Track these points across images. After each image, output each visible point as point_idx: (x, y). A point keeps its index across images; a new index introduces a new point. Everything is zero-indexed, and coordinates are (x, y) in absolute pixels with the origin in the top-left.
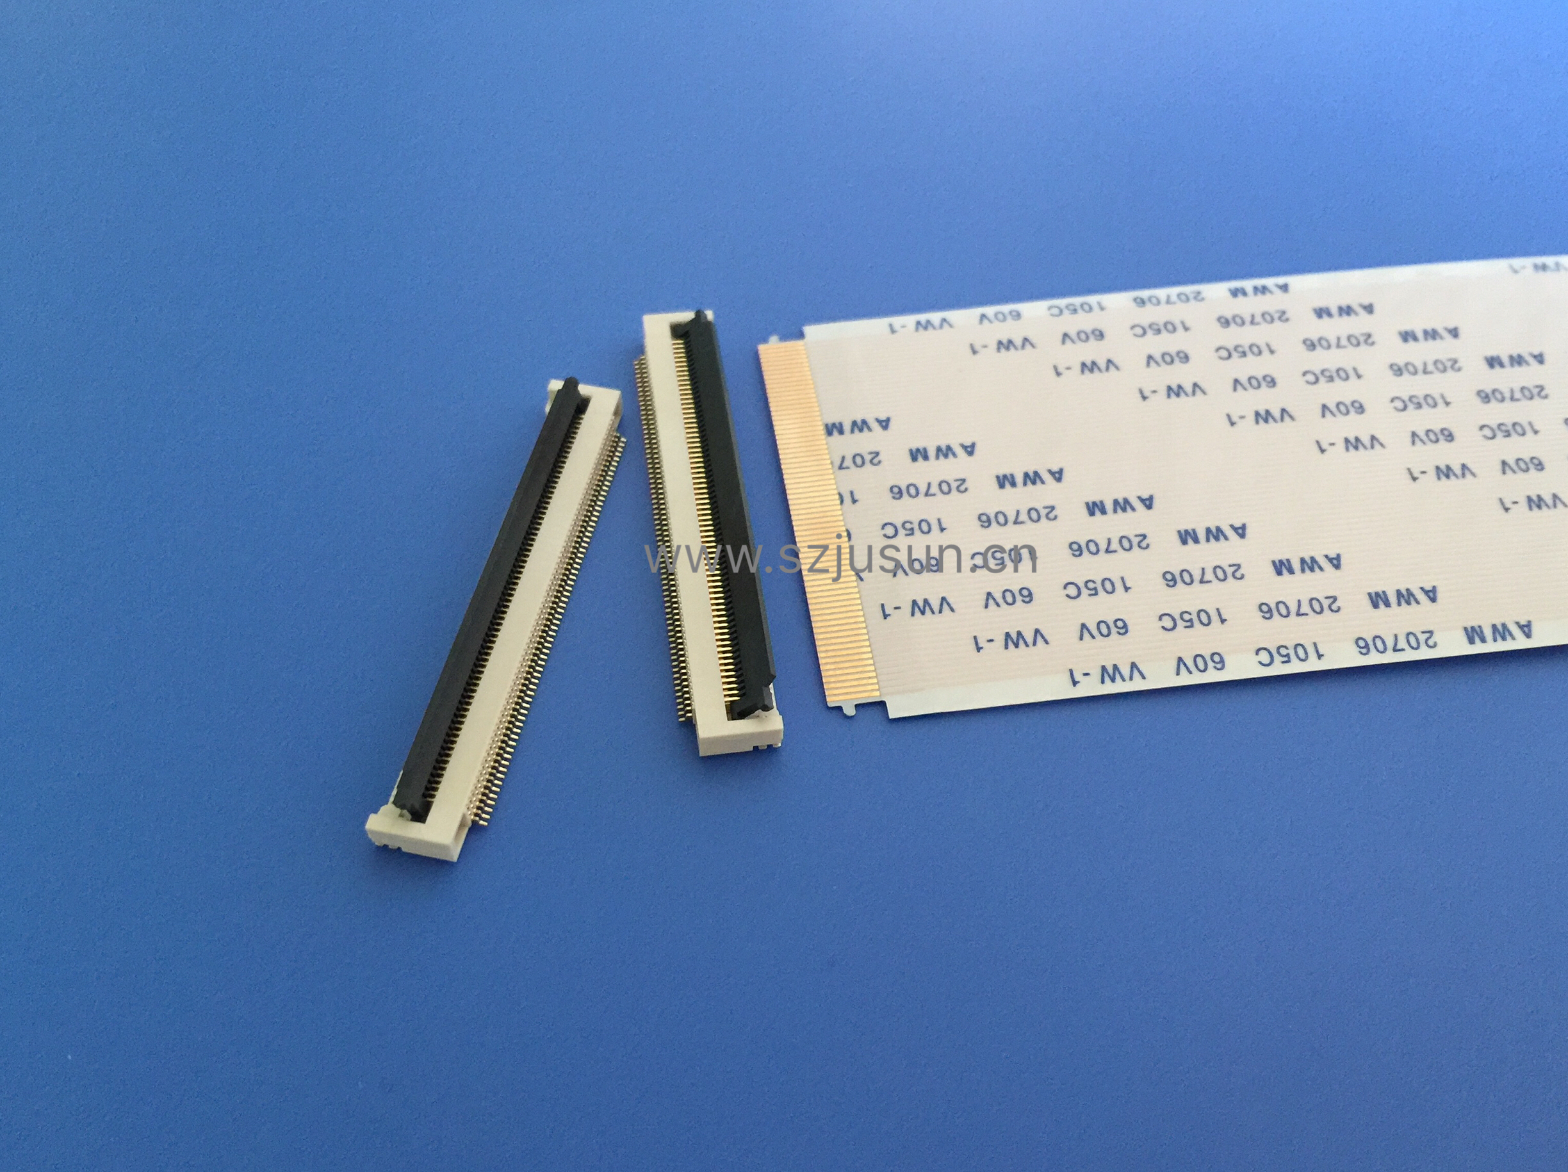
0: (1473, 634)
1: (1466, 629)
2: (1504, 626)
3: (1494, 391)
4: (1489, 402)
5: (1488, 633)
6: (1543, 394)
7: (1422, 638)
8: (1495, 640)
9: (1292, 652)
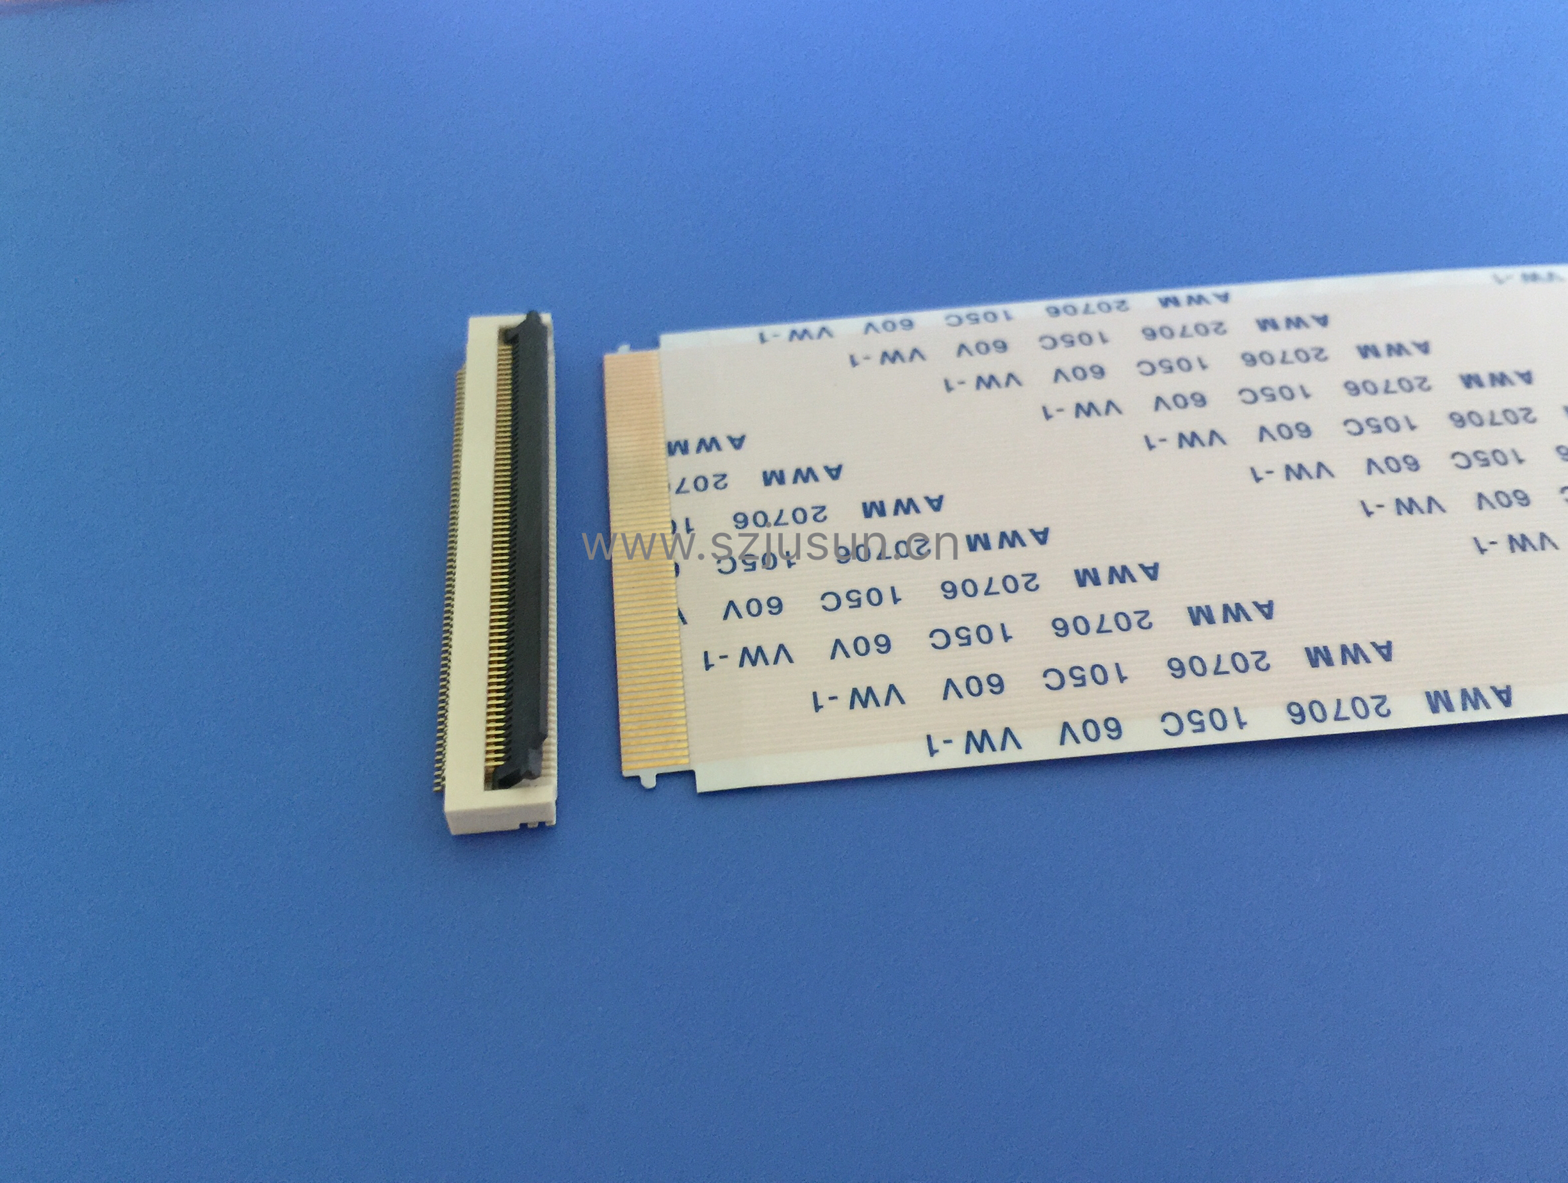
0: (1437, 700)
1: (1428, 694)
2: (1477, 691)
3: (1470, 413)
4: (1463, 426)
5: (1456, 699)
6: (1530, 417)
7: (1372, 704)
8: (1464, 708)
9: (1206, 718)
